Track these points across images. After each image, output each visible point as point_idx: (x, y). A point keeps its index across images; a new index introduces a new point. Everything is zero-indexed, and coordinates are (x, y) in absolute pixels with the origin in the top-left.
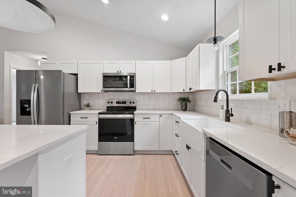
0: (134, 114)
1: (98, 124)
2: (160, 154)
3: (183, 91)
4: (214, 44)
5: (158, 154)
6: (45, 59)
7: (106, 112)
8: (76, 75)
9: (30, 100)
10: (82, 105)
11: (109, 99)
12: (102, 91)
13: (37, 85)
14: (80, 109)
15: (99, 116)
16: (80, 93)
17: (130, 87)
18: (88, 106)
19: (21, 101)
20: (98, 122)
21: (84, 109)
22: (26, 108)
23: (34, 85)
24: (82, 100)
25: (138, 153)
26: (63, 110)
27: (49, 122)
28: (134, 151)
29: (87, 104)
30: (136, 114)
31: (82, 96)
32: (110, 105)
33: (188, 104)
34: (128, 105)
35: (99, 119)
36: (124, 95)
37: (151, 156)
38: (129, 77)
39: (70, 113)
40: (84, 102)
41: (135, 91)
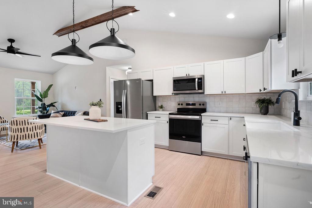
0: (201, 116)
1: (168, 123)
2: (230, 159)
3: (259, 92)
4: (278, 40)
5: (227, 159)
6: (130, 68)
7: (177, 113)
8: (152, 81)
9: (122, 102)
10: (157, 106)
11: (180, 102)
12: (172, 94)
13: (126, 91)
14: (156, 110)
15: (169, 116)
16: (155, 96)
17: (199, 89)
18: (161, 107)
19: (116, 102)
20: (168, 121)
21: (158, 110)
22: (119, 108)
23: (124, 91)
24: (157, 102)
25: (207, 155)
26: (143, 110)
27: (133, 117)
28: (202, 152)
29: (160, 106)
30: (203, 116)
31: (157, 99)
32: (180, 107)
33: (270, 107)
34: (197, 106)
35: (170, 119)
36: (194, 97)
37: (219, 159)
38: (197, 80)
39: (148, 112)
40: (159, 104)
41: (203, 93)
